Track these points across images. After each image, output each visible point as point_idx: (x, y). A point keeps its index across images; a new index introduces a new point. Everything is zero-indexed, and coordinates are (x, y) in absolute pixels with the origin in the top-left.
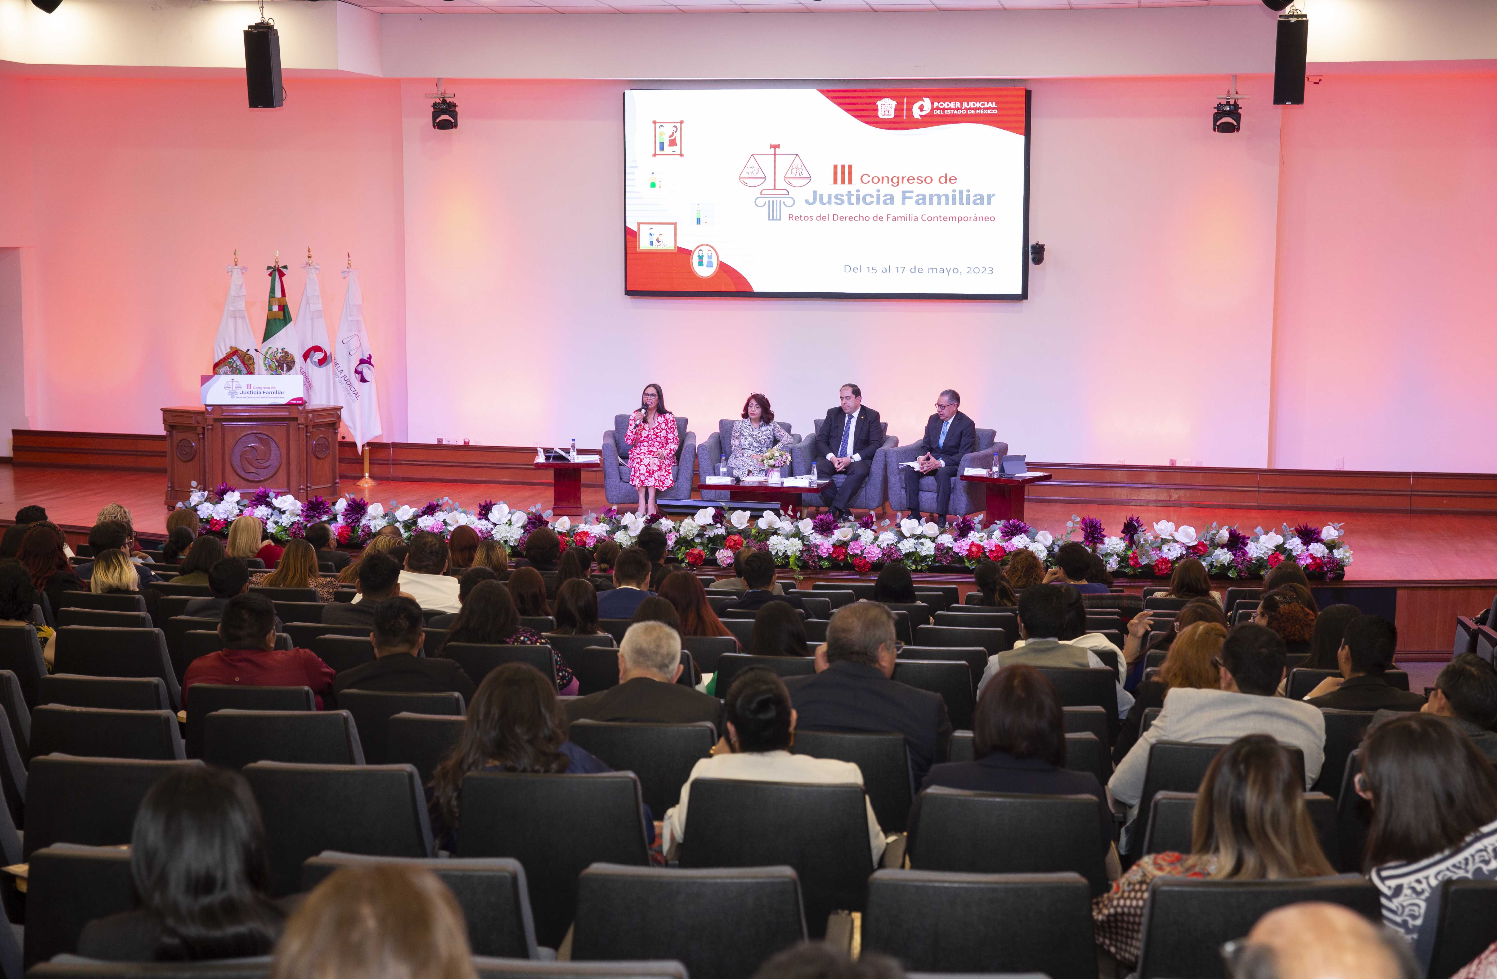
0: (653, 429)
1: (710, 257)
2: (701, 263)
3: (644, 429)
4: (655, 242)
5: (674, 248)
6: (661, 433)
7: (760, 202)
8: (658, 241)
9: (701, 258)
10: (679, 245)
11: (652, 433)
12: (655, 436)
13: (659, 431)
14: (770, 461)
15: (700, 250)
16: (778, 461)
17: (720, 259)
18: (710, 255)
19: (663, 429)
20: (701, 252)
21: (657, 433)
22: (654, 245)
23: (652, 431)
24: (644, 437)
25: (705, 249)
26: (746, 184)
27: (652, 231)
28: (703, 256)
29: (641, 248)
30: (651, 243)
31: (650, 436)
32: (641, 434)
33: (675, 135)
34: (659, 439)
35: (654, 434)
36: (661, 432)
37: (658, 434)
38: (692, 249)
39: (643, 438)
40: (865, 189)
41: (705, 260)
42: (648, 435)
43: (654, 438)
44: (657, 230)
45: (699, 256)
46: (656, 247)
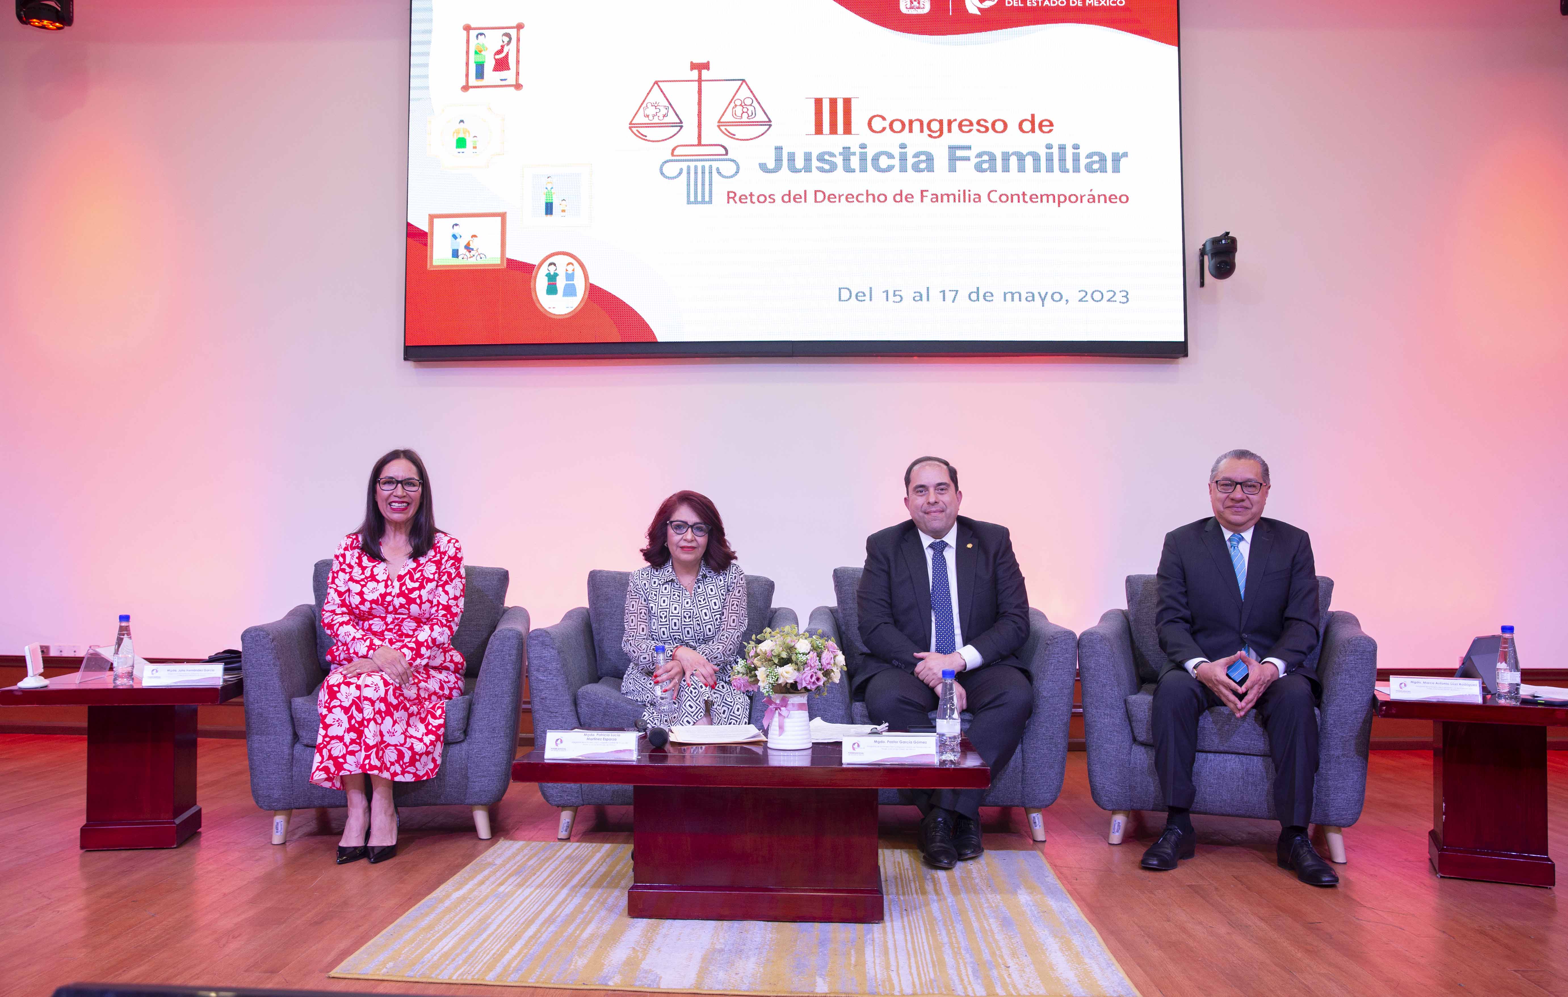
0: (400, 578)
1: (570, 277)
2: (552, 289)
3: (373, 578)
4: (462, 251)
5: (499, 262)
6: (424, 592)
7: (671, 169)
8: (468, 247)
9: (552, 279)
10: (510, 255)
11: (396, 591)
12: (403, 600)
13: (417, 585)
14: (781, 670)
15: (550, 264)
16: (808, 672)
17: (591, 281)
18: (570, 272)
19: (430, 580)
20: (552, 268)
22: (460, 257)
23: (397, 584)
24: (372, 602)
26: (643, 137)
27: (456, 230)
28: (556, 275)
29: (434, 263)
30: (455, 254)
31: (389, 598)
32: (361, 594)
33: (506, 49)
34: (414, 608)
35: (401, 594)
36: (422, 587)
37: (415, 595)
38: (536, 263)
39: (368, 605)
40: (876, 143)
41: (561, 283)
42: (383, 596)
43: (402, 606)
44: (467, 227)
45: (548, 275)
46: (465, 261)
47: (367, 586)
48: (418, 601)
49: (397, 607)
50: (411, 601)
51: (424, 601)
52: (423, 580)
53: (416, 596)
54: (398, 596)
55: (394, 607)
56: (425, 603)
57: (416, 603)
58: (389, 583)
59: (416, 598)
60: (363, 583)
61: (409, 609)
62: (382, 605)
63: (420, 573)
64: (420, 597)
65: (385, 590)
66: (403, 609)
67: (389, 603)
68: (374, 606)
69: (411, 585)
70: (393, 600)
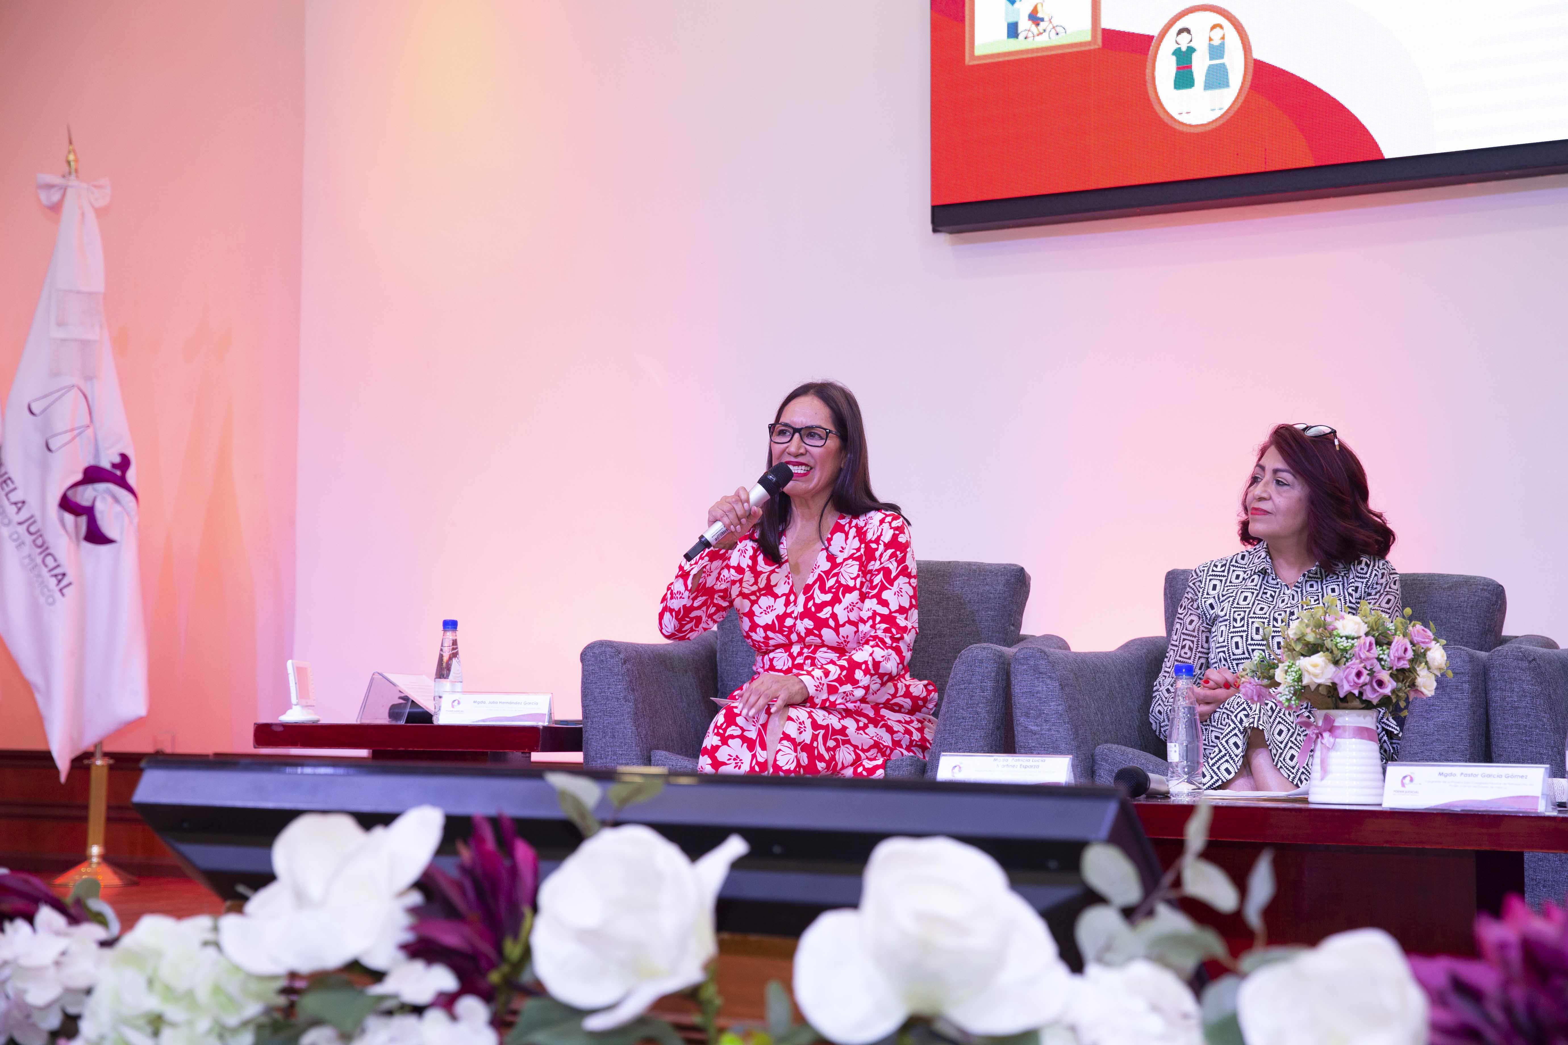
0: (808, 588)
1: (1216, 51)
2: (1184, 79)
3: (769, 590)
4: (1024, 25)
5: (1088, 37)
6: (838, 609)
8: (1035, 18)
9: (1184, 60)
10: (1109, 22)
11: (800, 608)
12: (808, 623)
13: (828, 597)
14: (1304, 662)
15: (1180, 32)
16: (1352, 666)
17: (1257, 55)
18: (1216, 42)
19: (848, 590)
20: (1184, 38)
21: (820, 607)
22: (1021, 37)
23: (802, 599)
24: (766, 628)
25: (1199, 23)
28: (1191, 50)
29: (978, 52)
30: (1013, 30)
31: (789, 622)
32: (751, 614)
34: (828, 634)
35: (807, 614)
36: (836, 600)
37: (825, 613)
38: (1154, 32)
39: (761, 632)
41: (1200, 65)
42: (781, 618)
43: (809, 632)
45: (1177, 53)
46: (1030, 42)
47: (759, 602)
48: (832, 623)
49: (803, 634)
50: (821, 624)
51: (841, 622)
52: (838, 589)
53: (828, 616)
54: (802, 616)
55: (799, 634)
56: (843, 625)
57: (830, 627)
58: (792, 598)
59: (827, 619)
60: (753, 598)
61: (820, 636)
62: (781, 631)
63: (836, 578)
64: (834, 616)
65: (784, 608)
66: (812, 637)
67: (792, 629)
68: (770, 634)
69: (820, 597)
70: (795, 625)
